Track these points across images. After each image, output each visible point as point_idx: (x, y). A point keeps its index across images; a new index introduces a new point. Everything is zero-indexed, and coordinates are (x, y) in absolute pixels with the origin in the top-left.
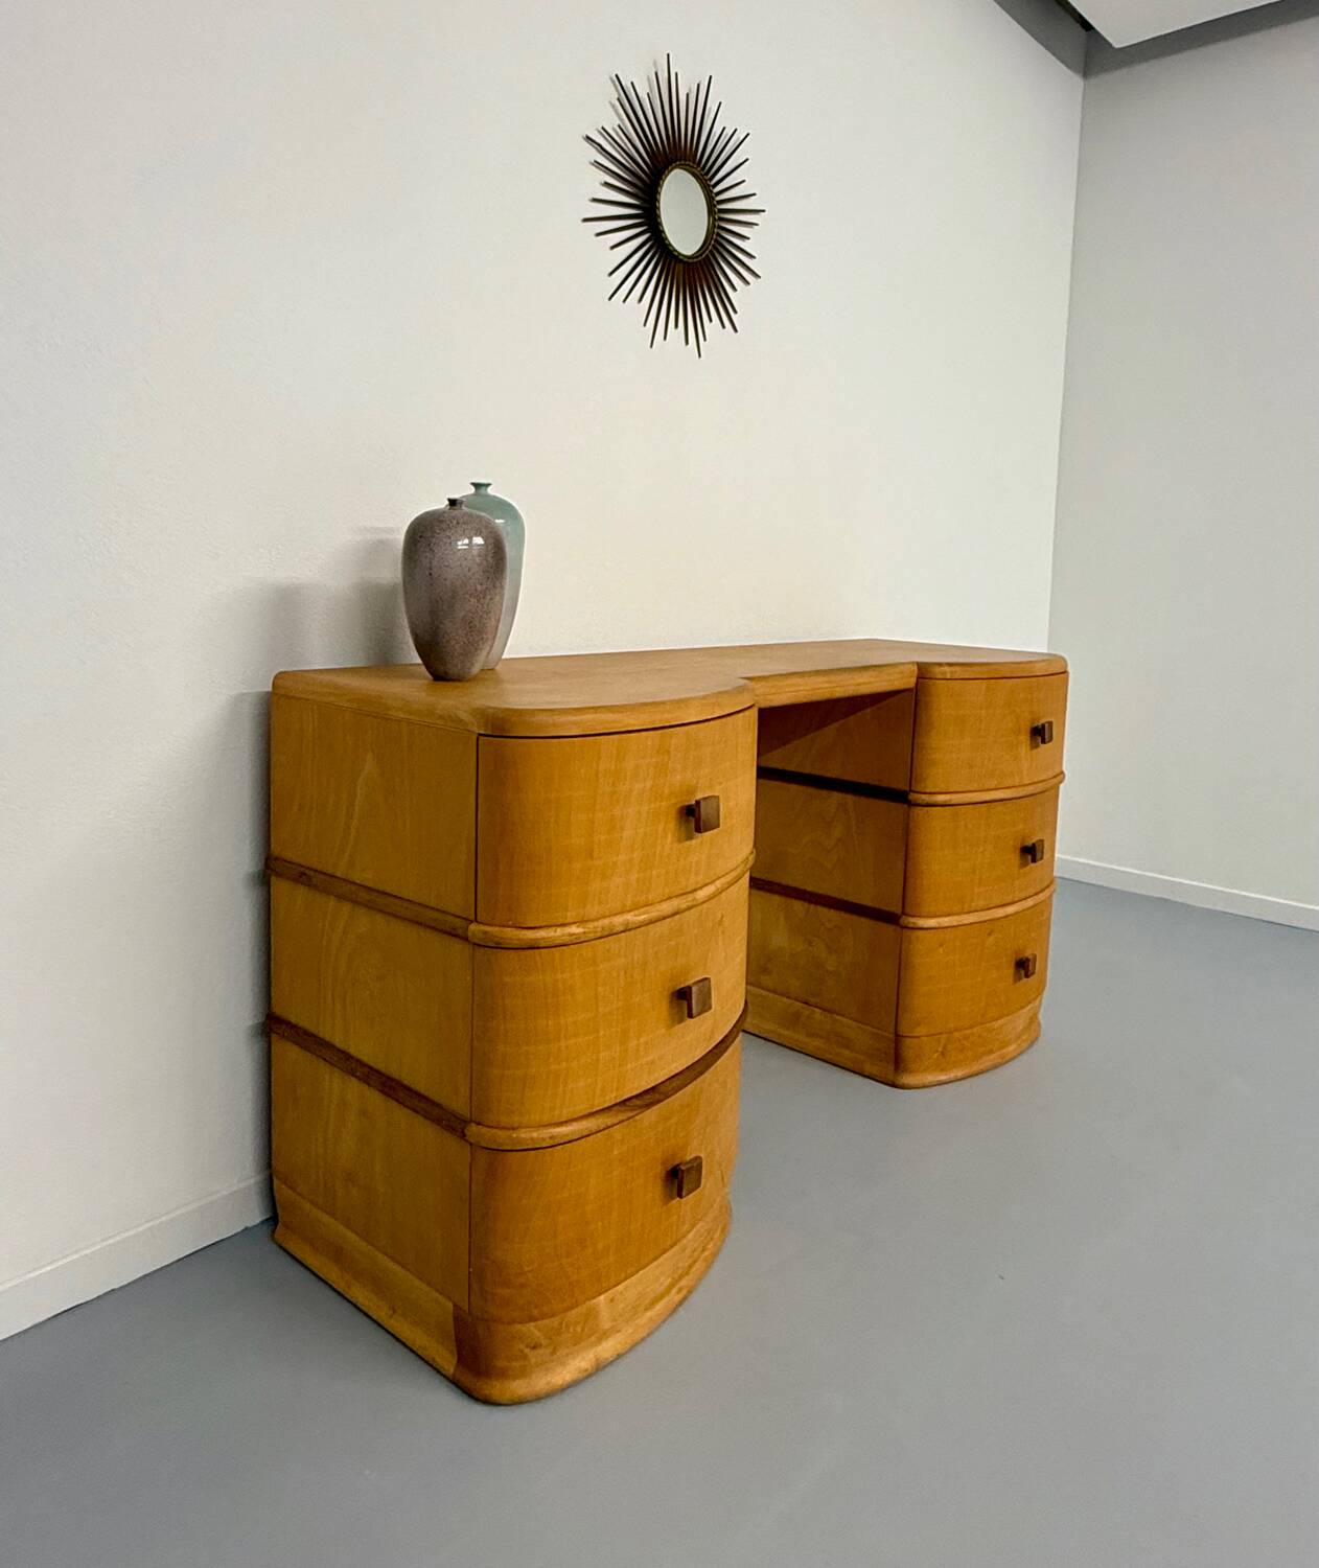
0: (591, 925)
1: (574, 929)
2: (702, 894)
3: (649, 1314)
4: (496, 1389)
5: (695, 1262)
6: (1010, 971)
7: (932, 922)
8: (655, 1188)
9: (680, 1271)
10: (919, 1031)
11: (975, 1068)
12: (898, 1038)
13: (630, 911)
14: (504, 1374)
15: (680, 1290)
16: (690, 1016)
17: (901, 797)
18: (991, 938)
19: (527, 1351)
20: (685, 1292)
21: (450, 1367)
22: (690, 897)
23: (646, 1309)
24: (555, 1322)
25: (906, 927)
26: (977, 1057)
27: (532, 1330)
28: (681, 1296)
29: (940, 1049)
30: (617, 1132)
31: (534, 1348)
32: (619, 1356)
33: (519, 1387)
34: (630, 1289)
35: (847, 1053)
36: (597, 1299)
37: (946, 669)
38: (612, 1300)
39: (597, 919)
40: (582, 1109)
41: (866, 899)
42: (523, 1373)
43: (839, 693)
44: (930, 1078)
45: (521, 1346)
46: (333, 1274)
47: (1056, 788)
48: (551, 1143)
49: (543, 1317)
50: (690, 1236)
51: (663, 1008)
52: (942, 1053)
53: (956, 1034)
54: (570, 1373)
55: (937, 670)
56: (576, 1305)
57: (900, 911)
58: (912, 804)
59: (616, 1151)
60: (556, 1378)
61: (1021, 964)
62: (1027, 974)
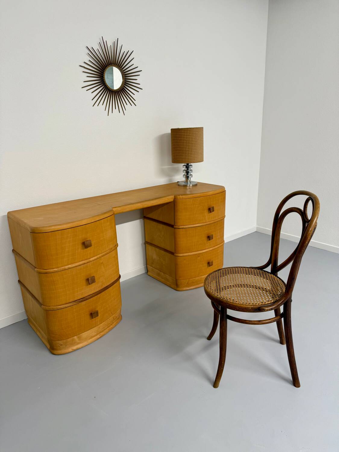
0: (59, 268)
1: (55, 269)
2: (91, 259)
3: (91, 340)
4: (55, 352)
5: (105, 330)
6: (206, 265)
7: (181, 255)
8: (88, 317)
9: (99, 332)
10: (180, 279)
11: (197, 286)
12: (176, 280)
13: (70, 264)
14: (56, 350)
15: (100, 335)
16: (89, 284)
17: (172, 226)
18: (199, 258)
19: (60, 346)
20: (101, 336)
21: (49, 348)
22: (88, 260)
23: (90, 339)
24: (65, 341)
25: (175, 256)
26: (197, 284)
27: (61, 342)
28: (100, 336)
29: (187, 283)
30: (74, 307)
31: (61, 345)
32: (82, 347)
33: (59, 352)
34: (84, 335)
35: (168, 283)
36: (74, 337)
37: (181, 196)
38: (79, 337)
39: (61, 267)
40: (64, 303)
41: (168, 249)
42: (60, 350)
43: (145, 206)
44: (185, 289)
45: (58, 345)
46: (35, 329)
47: (224, 219)
48: (56, 309)
49: (61, 340)
50: (101, 325)
51: (84, 282)
52: (187, 284)
53: (191, 279)
54: (70, 350)
55: (178, 197)
56: (69, 338)
57: (174, 252)
58: (175, 228)
59: (74, 310)
60: (67, 351)
61: (209, 263)
62: (210, 265)
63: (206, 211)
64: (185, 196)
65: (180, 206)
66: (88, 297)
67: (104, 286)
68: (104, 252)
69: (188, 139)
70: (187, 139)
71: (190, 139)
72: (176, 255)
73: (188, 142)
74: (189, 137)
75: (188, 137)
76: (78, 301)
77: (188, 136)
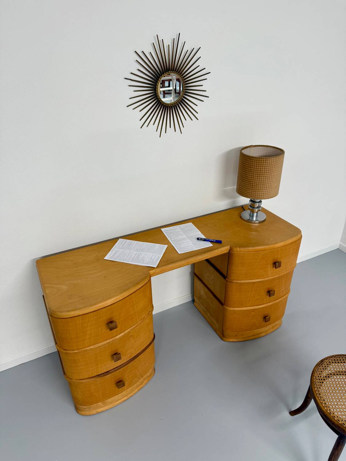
0: (80, 350)
1: (76, 351)
2: (118, 337)
3: (117, 402)
5: (133, 391)
6: (262, 319)
7: (232, 309)
8: (114, 386)
12: (223, 330)
13: (93, 345)
15: (127, 397)
16: (115, 362)
17: (224, 276)
18: (253, 313)
19: (83, 409)
22: (113, 338)
24: (89, 406)
25: (224, 308)
28: (127, 398)
31: (85, 409)
33: (83, 413)
34: (110, 400)
36: (99, 403)
37: (238, 249)
38: (104, 403)
39: (82, 348)
41: (218, 296)
50: (129, 389)
53: (240, 333)
54: (94, 412)
55: (235, 249)
56: (93, 404)
57: (224, 303)
58: (227, 281)
59: (98, 383)
60: (91, 413)
61: (265, 318)
62: (267, 320)
63: (270, 266)
64: (244, 249)
65: (236, 260)
66: (113, 370)
67: (133, 356)
68: (134, 325)
69: (260, 171)
70: (258, 170)
71: (262, 171)
72: (226, 307)
73: (260, 175)
74: (263, 169)
75: (260, 169)
76: (102, 375)
77: (261, 167)
